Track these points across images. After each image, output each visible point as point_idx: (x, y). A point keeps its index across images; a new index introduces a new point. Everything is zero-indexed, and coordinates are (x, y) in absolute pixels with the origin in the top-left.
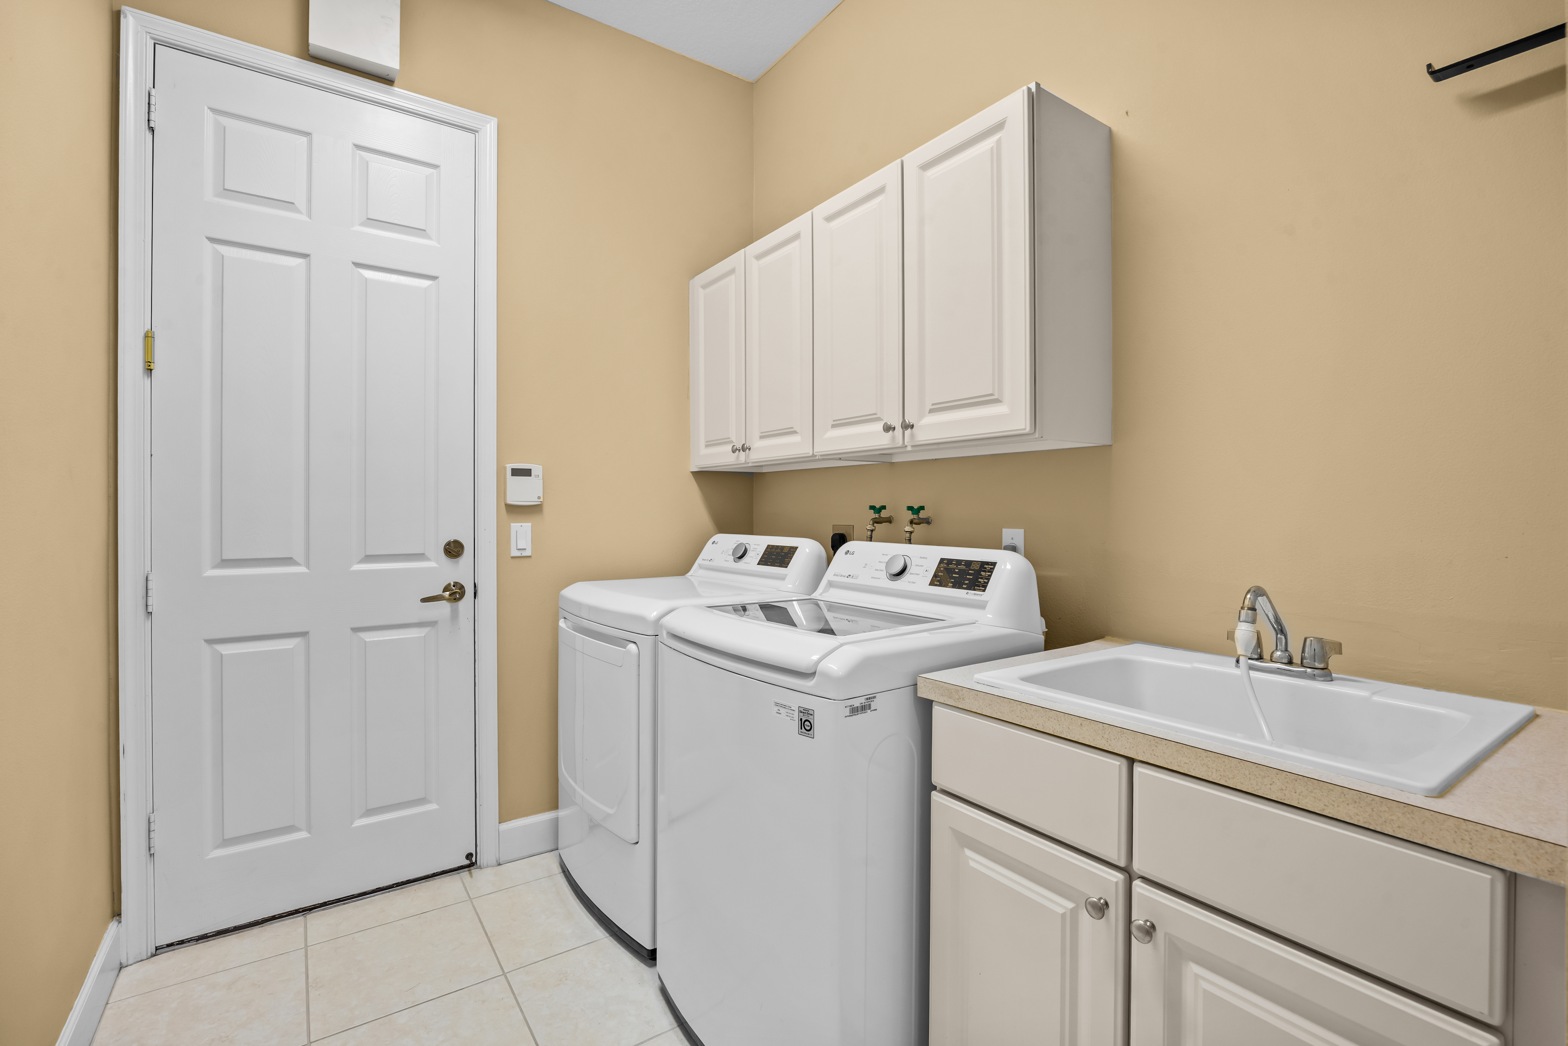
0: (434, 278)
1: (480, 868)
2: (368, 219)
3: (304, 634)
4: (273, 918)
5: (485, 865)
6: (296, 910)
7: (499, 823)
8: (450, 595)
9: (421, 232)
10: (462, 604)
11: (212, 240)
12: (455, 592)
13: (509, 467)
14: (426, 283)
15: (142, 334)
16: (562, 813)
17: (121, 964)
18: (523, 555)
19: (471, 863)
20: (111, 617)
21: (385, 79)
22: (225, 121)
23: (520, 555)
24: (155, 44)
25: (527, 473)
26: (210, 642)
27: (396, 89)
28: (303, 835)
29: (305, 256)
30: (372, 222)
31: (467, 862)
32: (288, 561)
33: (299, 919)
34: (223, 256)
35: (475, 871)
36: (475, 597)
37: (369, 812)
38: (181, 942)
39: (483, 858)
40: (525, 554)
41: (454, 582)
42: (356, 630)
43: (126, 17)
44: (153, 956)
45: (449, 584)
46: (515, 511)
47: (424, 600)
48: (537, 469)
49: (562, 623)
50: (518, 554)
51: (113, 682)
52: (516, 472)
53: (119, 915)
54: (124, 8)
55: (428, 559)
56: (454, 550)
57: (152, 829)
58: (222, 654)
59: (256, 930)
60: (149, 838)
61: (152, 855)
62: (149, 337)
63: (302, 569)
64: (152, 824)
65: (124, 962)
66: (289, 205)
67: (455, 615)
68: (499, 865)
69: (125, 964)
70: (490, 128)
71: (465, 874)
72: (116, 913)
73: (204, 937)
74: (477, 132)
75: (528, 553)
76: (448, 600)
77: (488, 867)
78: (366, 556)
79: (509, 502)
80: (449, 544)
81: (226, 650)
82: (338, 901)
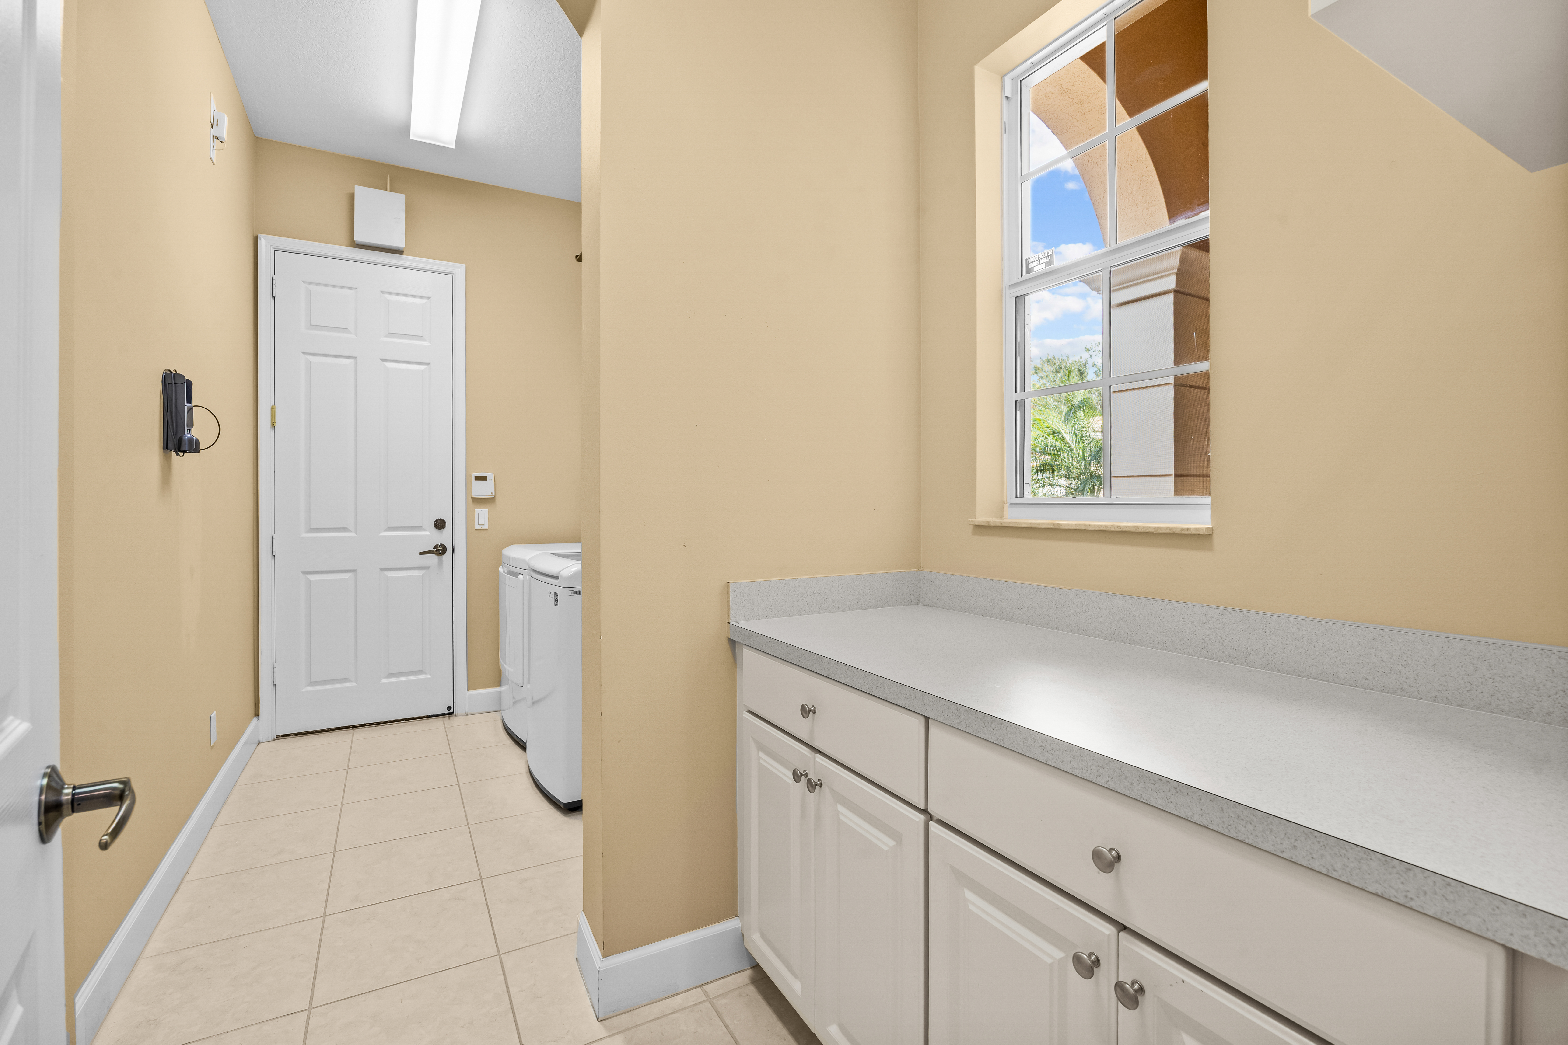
0: (427, 364)
1: (456, 716)
2: (389, 333)
3: (354, 571)
4: (337, 729)
5: (459, 715)
6: (349, 726)
7: (467, 690)
8: (436, 551)
9: (420, 338)
10: (444, 556)
11: (305, 353)
12: (440, 550)
13: (474, 475)
14: (423, 367)
15: (270, 408)
16: (503, 688)
17: (259, 741)
18: (483, 528)
19: (450, 713)
20: (255, 557)
21: (399, 252)
22: (311, 287)
23: (480, 528)
24: (275, 251)
25: (484, 478)
26: (305, 573)
27: (404, 257)
28: (353, 684)
29: (354, 358)
30: (391, 335)
31: (447, 712)
32: (345, 529)
33: (351, 731)
34: (310, 362)
35: (452, 717)
36: (453, 554)
37: (391, 675)
38: (289, 735)
39: (457, 711)
40: (484, 527)
41: (441, 544)
42: (383, 570)
43: (260, 239)
44: (275, 740)
45: (438, 545)
46: (479, 501)
47: (421, 553)
48: (491, 476)
49: (501, 569)
50: (479, 527)
51: (256, 591)
52: (478, 478)
53: (258, 716)
54: (260, 235)
55: (424, 530)
56: (440, 524)
57: (275, 671)
58: (310, 580)
59: (327, 734)
60: (273, 676)
61: (274, 685)
62: (273, 409)
63: (353, 534)
64: (275, 669)
65: (261, 740)
66: (345, 330)
67: (440, 563)
68: (467, 715)
69: (261, 741)
70: (460, 270)
71: (446, 718)
72: (257, 715)
73: (300, 734)
74: (453, 274)
75: (486, 527)
76: (436, 554)
77: (460, 716)
78: (388, 527)
79: (473, 496)
80: (437, 521)
81: (312, 577)
82: (373, 724)
